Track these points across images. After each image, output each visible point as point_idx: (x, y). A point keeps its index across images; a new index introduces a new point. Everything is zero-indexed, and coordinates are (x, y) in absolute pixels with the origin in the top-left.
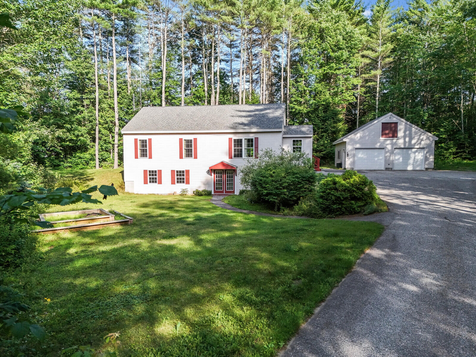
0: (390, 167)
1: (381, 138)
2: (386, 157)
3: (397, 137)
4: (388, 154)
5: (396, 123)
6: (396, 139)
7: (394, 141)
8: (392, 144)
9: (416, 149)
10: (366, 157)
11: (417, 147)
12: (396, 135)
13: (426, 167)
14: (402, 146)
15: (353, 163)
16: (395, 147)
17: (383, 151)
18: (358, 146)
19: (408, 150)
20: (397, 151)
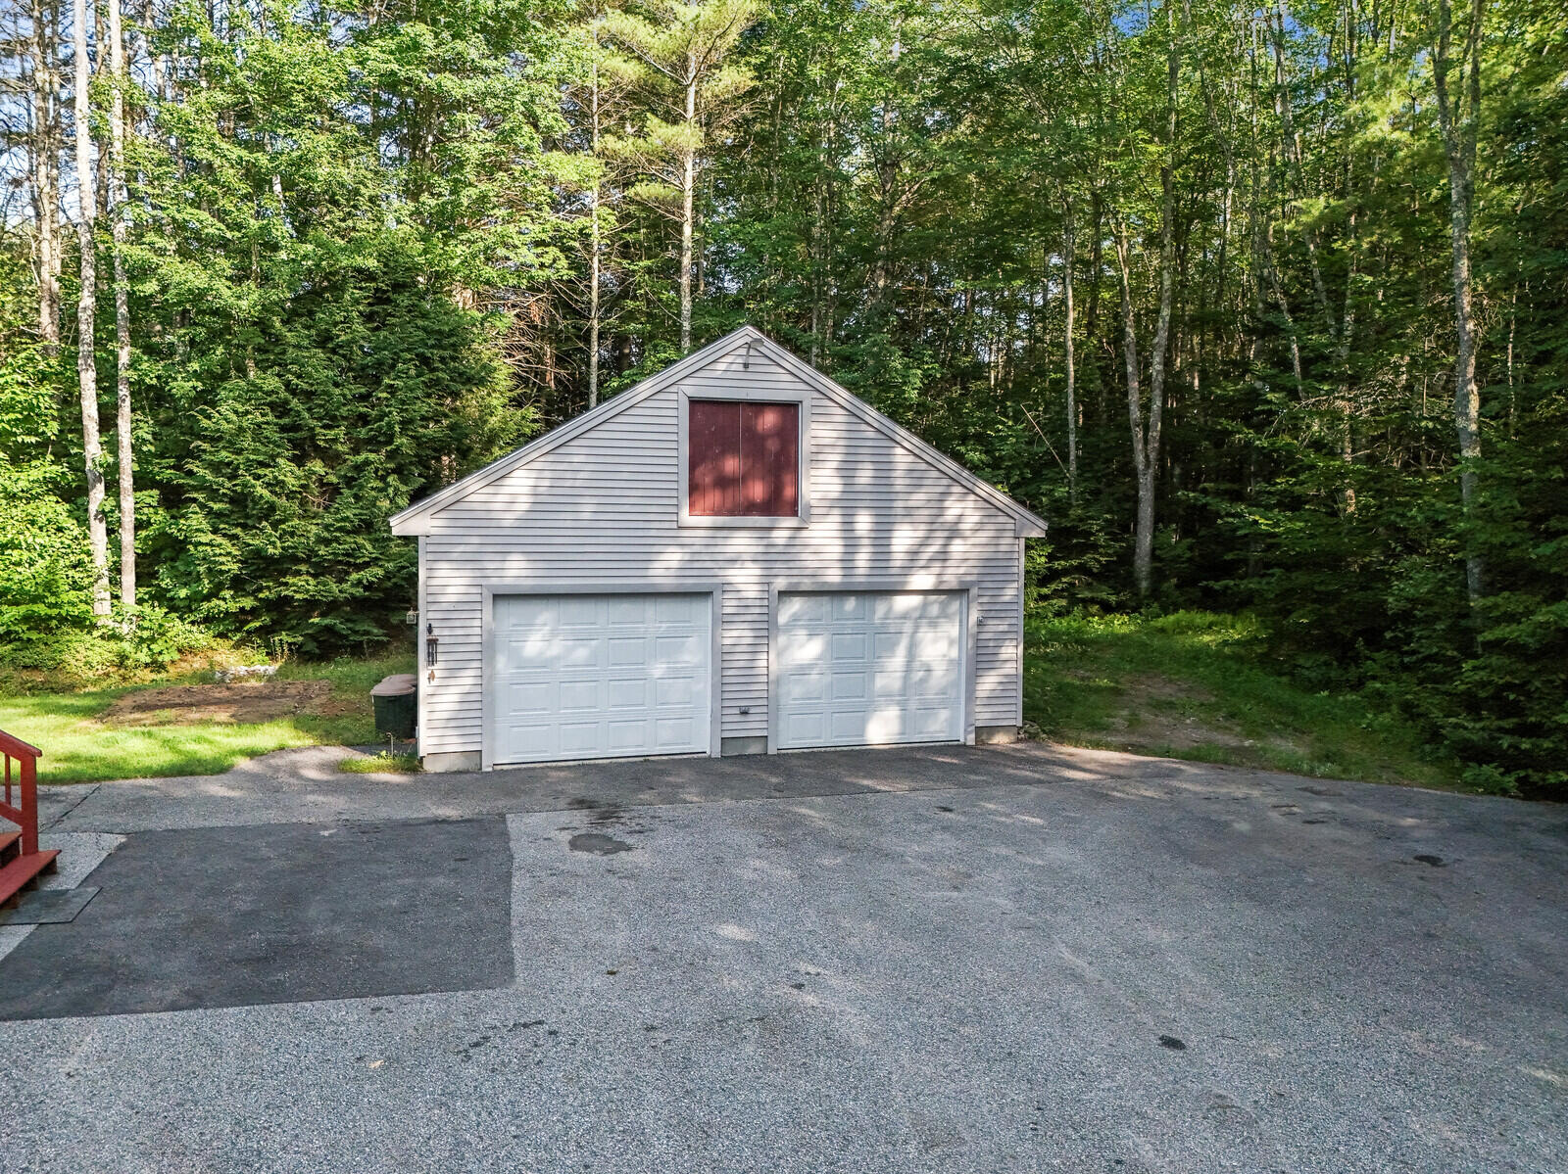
0: (754, 726)
1: (686, 517)
2: (721, 656)
3: (792, 509)
4: (738, 635)
5: (789, 409)
6: (790, 522)
7: (780, 536)
8: (768, 560)
9: (916, 600)
10: (582, 653)
11: (923, 580)
12: (788, 492)
13: (983, 717)
14: (834, 577)
15: (480, 708)
16: (781, 583)
17: (703, 611)
18: (516, 571)
19: (867, 602)
20: (796, 605)
